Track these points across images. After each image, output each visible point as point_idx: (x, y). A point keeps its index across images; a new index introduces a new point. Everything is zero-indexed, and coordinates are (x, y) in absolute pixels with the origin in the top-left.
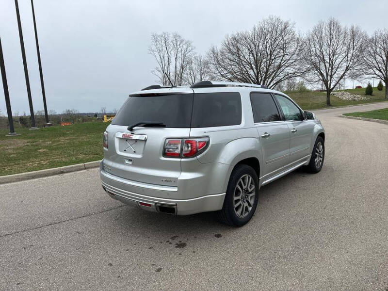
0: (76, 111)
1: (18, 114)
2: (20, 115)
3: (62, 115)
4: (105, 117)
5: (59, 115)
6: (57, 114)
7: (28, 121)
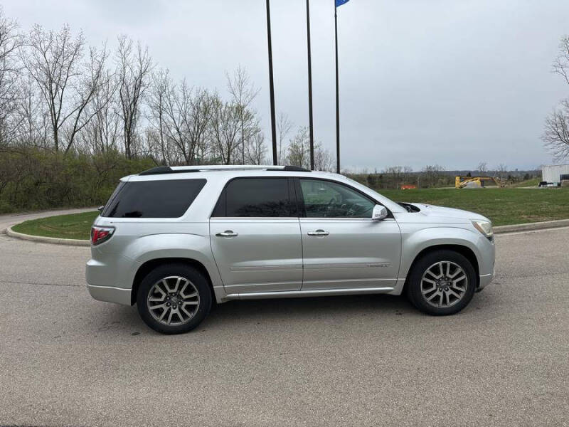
0: (441, 168)
1: (366, 171)
2: (369, 173)
3: (419, 173)
4: (458, 178)
5: (416, 173)
6: (414, 171)
7: (377, 181)
